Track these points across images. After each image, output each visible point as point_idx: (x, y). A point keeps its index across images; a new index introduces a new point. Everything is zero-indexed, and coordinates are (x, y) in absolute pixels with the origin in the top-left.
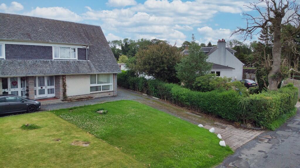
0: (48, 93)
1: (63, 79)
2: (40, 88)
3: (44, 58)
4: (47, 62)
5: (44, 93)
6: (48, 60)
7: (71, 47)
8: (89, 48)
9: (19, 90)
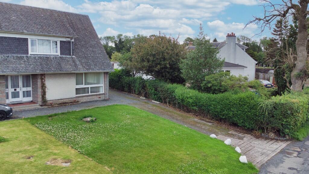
0: (24, 96)
1: (42, 79)
2: (13, 90)
3: (18, 52)
4: (22, 58)
5: (18, 97)
6: (22, 55)
7: (52, 39)
8: (74, 40)
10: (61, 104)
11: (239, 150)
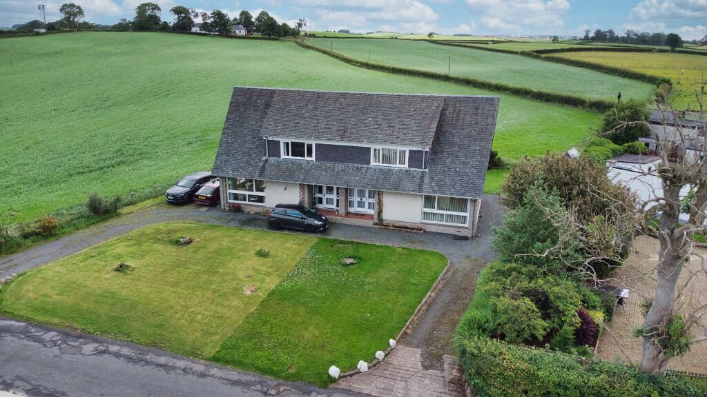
0: (369, 208)
1: (379, 194)
2: (359, 199)
3: (359, 162)
5: (364, 207)
6: (362, 166)
7: (399, 148)
8: (427, 150)
9: (334, 196)
10: (399, 227)
11: (363, 365)
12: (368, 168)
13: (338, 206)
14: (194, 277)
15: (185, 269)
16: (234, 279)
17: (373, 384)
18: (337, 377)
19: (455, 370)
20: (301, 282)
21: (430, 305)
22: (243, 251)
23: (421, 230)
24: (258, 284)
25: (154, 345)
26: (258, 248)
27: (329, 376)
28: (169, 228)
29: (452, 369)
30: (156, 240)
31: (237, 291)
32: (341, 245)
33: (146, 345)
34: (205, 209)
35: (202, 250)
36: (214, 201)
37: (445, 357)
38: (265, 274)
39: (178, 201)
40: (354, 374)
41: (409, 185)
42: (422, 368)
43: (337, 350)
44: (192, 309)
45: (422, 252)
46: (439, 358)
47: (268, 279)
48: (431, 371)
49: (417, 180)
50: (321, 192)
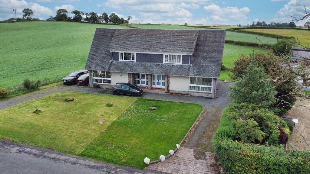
0: (163, 85)
1: (168, 78)
2: (157, 81)
3: (158, 62)
5: (160, 85)
6: (160, 64)
7: (178, 54)
8: (192, 54)
9: (145, 80)
10: (178, 94)
11: (162, 157)
12: (162, 65)
13: (147, 84)
14: (73, 116)
15: (69, 112)
16: (94, 117)
17: (168, 167)
18: (148, 164)
19: (213, 160)
20: (129, 117)
21: (196, 128)
22: (100, 104)
23: (189, 95)
24: (107, 119)
25: (50, 148)
26: (107, 103)
27: (144, 163)
28: (63, 94)
29: (211, 159)
30: (56, 100)
31: (95, 122)
32: (149, 102)
33: (45, 148)
34: (81, 87)
35: (79, 104)
36: (86, 83)
37: (206, 153)
38: (110, 114)
39: (68, 83)
40: (157, 162)
41: (182, 72)
42: (194, 159)
43: (148, 150)
44: (71, 131)
45: (190, 104)
46: (204, 154)
47: (111, 117)
48: (200, 160)
49: (187, 70)
50: (139, 78)
